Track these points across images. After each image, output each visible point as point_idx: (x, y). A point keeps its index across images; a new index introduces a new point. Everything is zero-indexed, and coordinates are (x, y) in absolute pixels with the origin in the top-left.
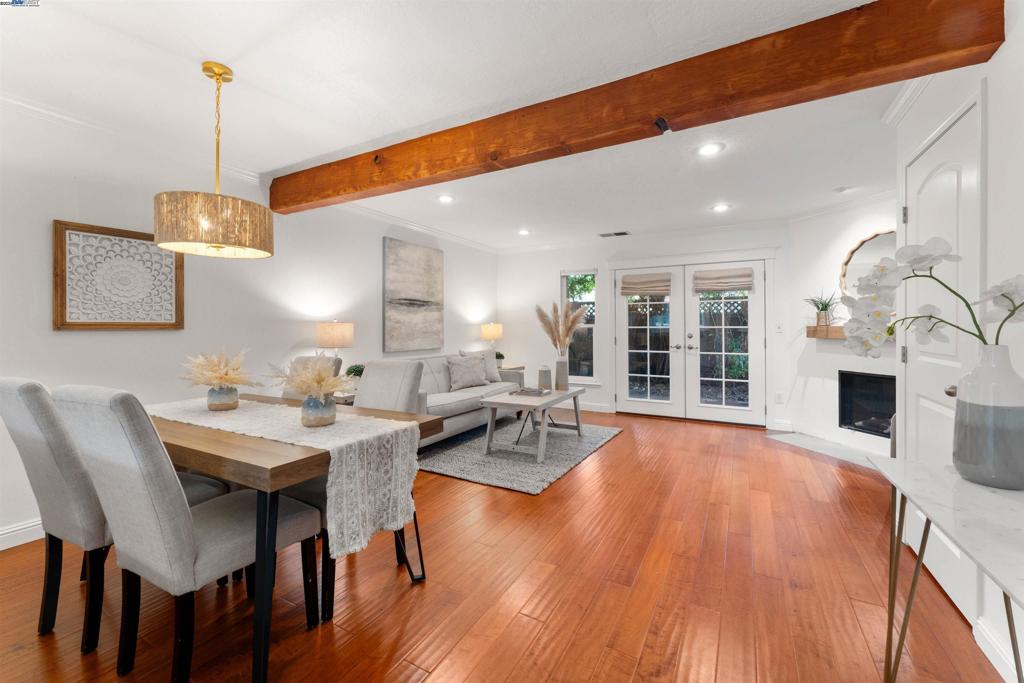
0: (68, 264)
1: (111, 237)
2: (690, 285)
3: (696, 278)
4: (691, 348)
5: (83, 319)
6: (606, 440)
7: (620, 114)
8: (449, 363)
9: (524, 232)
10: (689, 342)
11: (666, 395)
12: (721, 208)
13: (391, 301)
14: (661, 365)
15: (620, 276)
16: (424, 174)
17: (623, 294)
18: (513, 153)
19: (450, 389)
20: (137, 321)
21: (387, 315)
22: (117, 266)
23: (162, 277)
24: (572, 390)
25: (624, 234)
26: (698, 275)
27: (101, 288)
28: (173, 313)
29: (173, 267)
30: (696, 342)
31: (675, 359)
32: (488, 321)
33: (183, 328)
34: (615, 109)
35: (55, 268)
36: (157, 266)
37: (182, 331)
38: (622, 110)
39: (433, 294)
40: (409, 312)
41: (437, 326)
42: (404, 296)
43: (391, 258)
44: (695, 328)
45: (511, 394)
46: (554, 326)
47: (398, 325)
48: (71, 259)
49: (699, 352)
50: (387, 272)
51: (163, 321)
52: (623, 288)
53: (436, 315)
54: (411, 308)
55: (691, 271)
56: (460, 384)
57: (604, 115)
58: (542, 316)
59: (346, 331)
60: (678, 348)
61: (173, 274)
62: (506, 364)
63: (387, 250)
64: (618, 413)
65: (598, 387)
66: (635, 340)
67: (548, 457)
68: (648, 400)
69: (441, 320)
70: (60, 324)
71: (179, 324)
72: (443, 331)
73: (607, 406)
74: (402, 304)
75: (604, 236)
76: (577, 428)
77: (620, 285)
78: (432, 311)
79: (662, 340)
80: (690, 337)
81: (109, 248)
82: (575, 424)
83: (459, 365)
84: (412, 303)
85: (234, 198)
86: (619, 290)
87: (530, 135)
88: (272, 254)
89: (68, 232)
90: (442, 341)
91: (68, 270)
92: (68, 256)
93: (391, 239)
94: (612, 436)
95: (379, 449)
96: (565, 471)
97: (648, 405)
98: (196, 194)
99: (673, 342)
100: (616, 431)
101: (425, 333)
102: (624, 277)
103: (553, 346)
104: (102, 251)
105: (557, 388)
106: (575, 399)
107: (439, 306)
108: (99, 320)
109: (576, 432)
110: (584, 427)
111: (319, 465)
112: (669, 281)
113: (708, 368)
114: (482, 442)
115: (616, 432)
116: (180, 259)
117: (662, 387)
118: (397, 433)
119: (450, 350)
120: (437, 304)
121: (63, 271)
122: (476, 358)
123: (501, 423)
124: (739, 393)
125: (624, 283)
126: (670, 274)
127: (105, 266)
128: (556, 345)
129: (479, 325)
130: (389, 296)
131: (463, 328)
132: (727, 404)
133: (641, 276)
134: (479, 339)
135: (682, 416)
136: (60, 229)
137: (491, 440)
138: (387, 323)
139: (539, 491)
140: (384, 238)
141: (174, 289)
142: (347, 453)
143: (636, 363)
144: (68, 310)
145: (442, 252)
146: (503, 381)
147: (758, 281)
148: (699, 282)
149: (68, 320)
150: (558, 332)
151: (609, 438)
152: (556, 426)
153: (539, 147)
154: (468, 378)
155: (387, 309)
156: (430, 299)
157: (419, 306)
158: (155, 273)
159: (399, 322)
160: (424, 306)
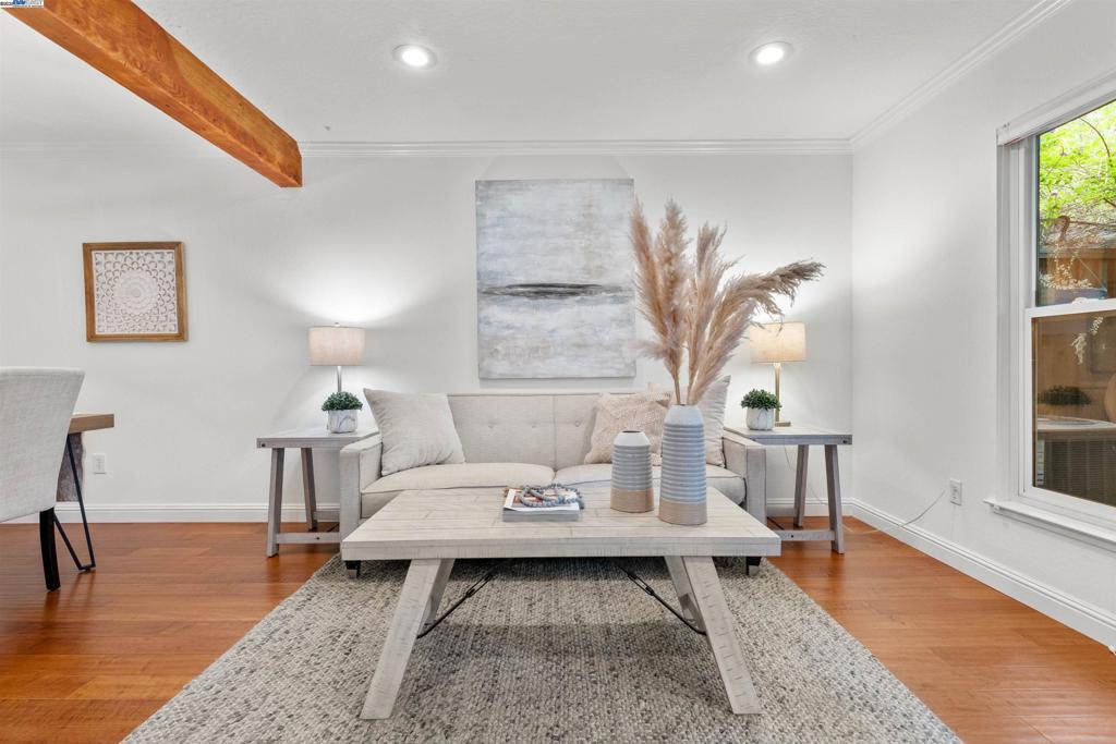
1: (124, 252)
5: (108, 332)
9: (770, 55)
13: (494, 291)
19: (581, 461)
20: (148, 332)
21: (485, 316)
22: (131, 279)
23: (166, 286)
27: (119, 302)
28: (177, 323)
29: (175, 274)
33: (186, 339)
35: (87, 286)
36: (163, 275)
37: (184, 343)
39: (601, 270)
40: (536, 308)
41: (615, 334)
42: (522, 279)
43: (491, 214)
47: (506, 333)
48: (97, 277)
51: (168, 332)
53: (611, 309)
54: (542, 301)
61: (175, 281)
63: (484, 202)
69: (629, 320)
70: (92, 336)
71: (181, 336)
74: (517, 295)
78: (598, 303)
81: (123, 262)
84: (543, 291)
89: (93, 253)
91: (95, 287)
92: (95, 275)
101: (579, 346)
104: (118, 266)
107: (620, 292)
108: (118, 332)
127: (121, 280)
130: (489, 282)
136: (88, 250)
140: (480, 184)
141: (176, 297)
144: (97, 324)
145: (631, 182)
149: (97, 333)
155: (487, 303)
156: (591, 282)
157: (562, 295)
158: (160, 282)
159: (508, 327)
160: (573, 294)
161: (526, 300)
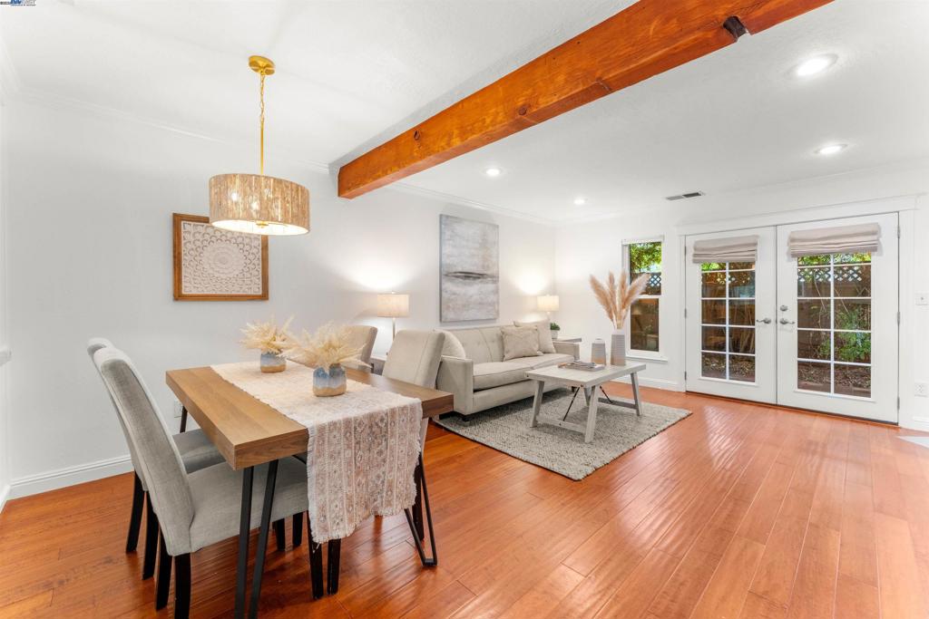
0: (183, 249)
2: (784, 249)
3: (792, 240)
4: (784, 323)
5: (194, 292)
6: (670, 424)
7: (673, 26)
8: (503, 333)
9: (579, 201)
10: (782, 316)
11: (750, 376)
12: (830, 149)
13: (447, 274)
14: (744, 342)
15: (691, 242)
16: (457, 142)
17: (695, 262)
18: (544, 102)
19: (502, 359)
20: (234, 293)
21: (443, 287)
22: (218, 249)
23: (251, 257)
24: (630, 365)
25: (697, 194)
26: (797, 236)
27: (207, 267)
28: (260, 286)
29: (260, 248)
30: (792, 315)
31: (763, 335)
32: (544, 294)
33: (268, 299)
34: (668, 20)
35: (174, 251)
36: (247, 247)
37: (267, 302)
38: (675, 21)
39: (488, 267)
40: (465, 284)
41: (492, 298)
42: (460, 269)
43: (448, 233)
44: (791, 299)
45: (560, 367)
46: (609, 298)
47: (453, 297)
48: (185, 244)
49: (796, 328)
50: (443, 248)
51: (253, 293)
52: (695, 255)
53: (491, 287)
54: (467, 281)
55: (784, 233)
56: (512, 354)
57: (651, 33)
58: (596, 285)
59: (402, 302)
60: (767, 322)
61: (260, 254)
62: (562, 336)
63: (443, 226)
64: (688, 393)
65: (664, 362)
66: (711, 312)
67: (597, 437)
68: (727, 380)
69: (496, 292)
70: (179, 296)
71: (264, 296)
72: (498, 303)
73: (676, 384)
74: (457, 277)
75: (671, 198)
76: (635, 407)
77: (691, 252)
78: (487, 283)
79: (745, 313)
80: (784, 309)
81: (212, 234)
82: (633, 402)
83: (511, 335)
84: (468, 276)
85: (266, 177)
86: (690, 256)
87: (561, 79)
88: (308, 228)
89: (182, 222)
90: (498, 312)
91: (183, 253)
92: (183, 242)
93: (447, 217)
94: (679, 418)
95: (371, 427)
96: (616, 455)
97: (726, 386)
98: (235, 175)
99: (759, 315)
100: (683, 413)
101: (480, 304)
102: (697, 242)
103: (609, 319)
104: (207, 237)
105: (612, 363)
106: (632, 375)
107: (494, 278)
108: (206, 293)
109: (634, 411)
110: (643, 405)
111: (293, 444)
112: (755, 244)
113: (809, 347)
114: (529, 414)
115: (683, 415)
116: (265, 242)
117: (745, 368)
118: (393, 411)
119: (505, 321)
120: (492, 276)
121: (180, 254)
122: (529, 329)
123: (549, 396)
124: (857, 379)
125: (695, 249)
126: (757, 236)
127: (209, 249)
128: (611, 317)
129: (536, 297)
130: (445, 270)
131: (518, 299)
132: (836, 391)
133: (719, 240)
134: (536, 311)
135: (774, 402)
136: (178, 220)
137: (537, 413)
138: (444, 294)
139: (581, 477)
140: (441, 216)
141: (260, 266)
142: (330, 431)
143: (711, 340)
144: (184, 284)
145: (498, 227)
146: (557, 352)
147: (887, 240)
148: (796, 244)
149: (183, 293)
150: (614, 303)
151: (674, 422)
152: (612, 402)
153: (571, 90)
154: (521, 349)
155: (443, 281)
156: (485, 272)
157: (475, 278)
158: (246, 253)
159: (454, 294)
160: (479, 278)
161: (461, 280)
